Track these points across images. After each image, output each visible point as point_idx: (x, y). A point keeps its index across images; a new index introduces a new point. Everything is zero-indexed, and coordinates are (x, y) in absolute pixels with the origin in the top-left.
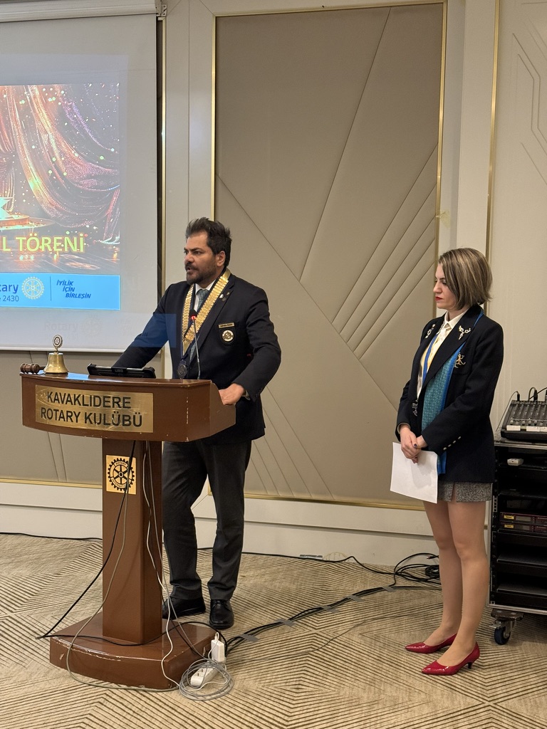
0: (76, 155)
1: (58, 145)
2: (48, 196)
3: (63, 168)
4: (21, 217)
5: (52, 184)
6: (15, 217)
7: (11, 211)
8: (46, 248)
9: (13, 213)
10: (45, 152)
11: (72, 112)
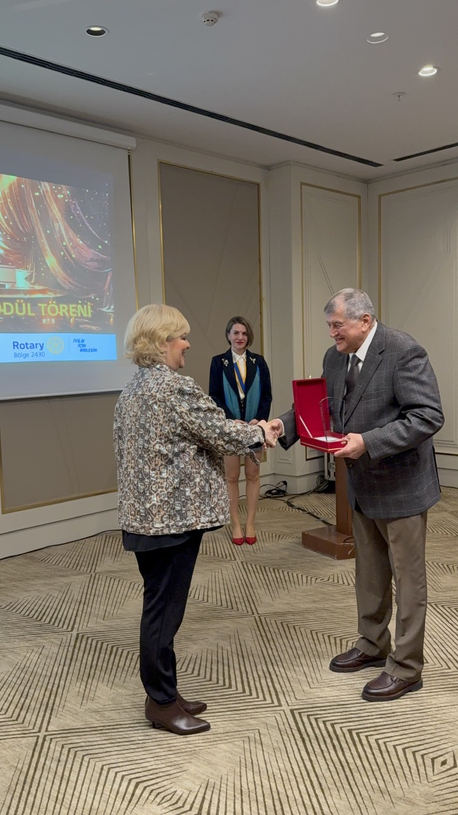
0: (81, 242)
1: (67, 233)
2: (62, 272)
3: (72, 252)
4: (41, 288)
5: (65, 263)
6: (37, 287)
7: (33, 281)
8: (64, 313)
9: (34, 284)
10: (57, 236)
11: (75, 209)
